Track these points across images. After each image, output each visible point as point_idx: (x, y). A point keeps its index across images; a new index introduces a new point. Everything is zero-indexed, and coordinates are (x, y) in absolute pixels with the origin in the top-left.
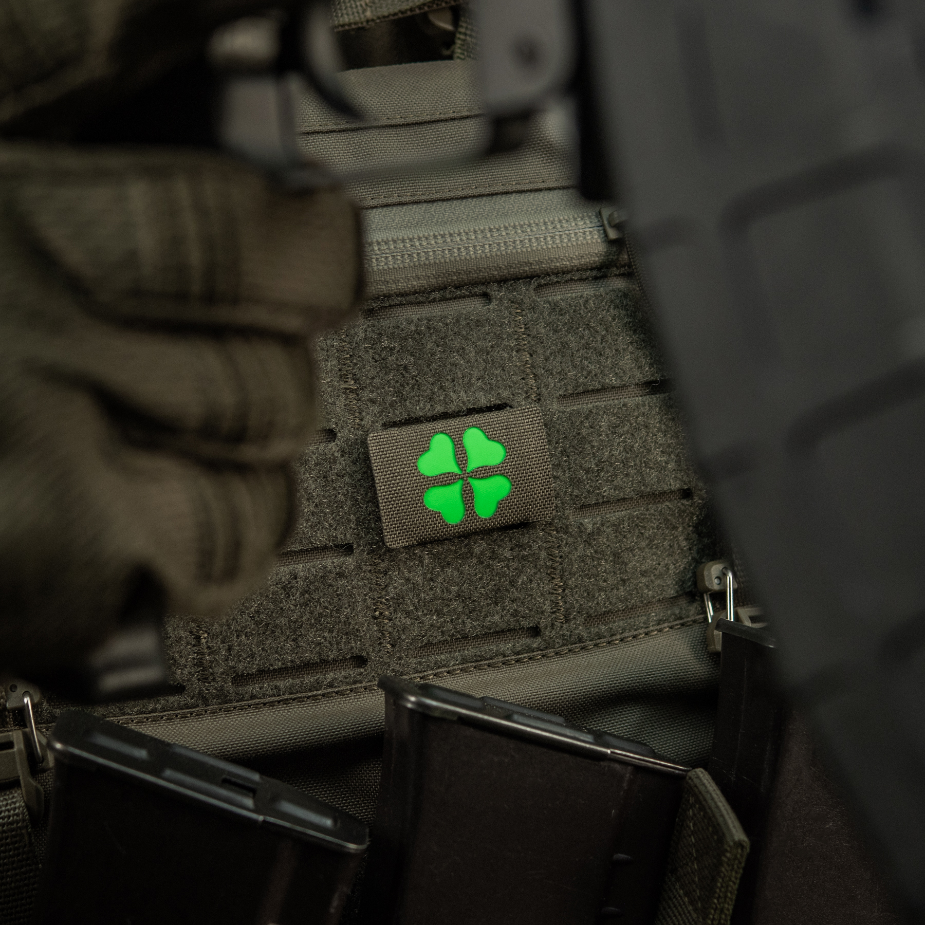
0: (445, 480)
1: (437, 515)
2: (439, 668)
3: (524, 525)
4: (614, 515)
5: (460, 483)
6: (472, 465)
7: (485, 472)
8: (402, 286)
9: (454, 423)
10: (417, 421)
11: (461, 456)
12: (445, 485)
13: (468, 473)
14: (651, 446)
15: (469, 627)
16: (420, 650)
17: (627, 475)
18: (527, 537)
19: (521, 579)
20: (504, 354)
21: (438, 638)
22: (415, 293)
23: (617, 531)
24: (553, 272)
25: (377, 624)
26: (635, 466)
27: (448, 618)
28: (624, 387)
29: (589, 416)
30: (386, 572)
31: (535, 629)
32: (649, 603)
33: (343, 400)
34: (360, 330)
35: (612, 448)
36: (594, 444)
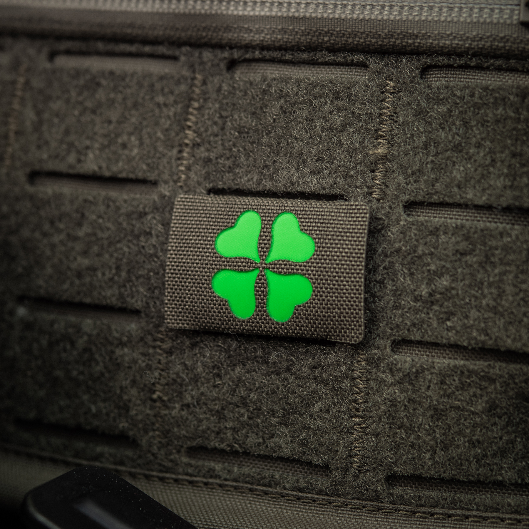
0: (239, 265)
1: (224, 304)
2: (211, 477)
3: (323, 342)
4: (442, 362)
5: (256, 272)
6: (274, 256)
7: (285, 268)
9: (271, 202)
11: (264, 241)
12: (237, 270)
13: (266, 264)
14: (509, 289)
15: (252, 440)
16: (193, 451)
17: (467, 317)
18: (332, 357)
19: (319, 406)
20: (357, 138)
21: (215, 443)
22: (280, 48)
23: (442, 382)
24: (441, 52)
25: (152, 408)
26: (479, 308)
27: (229, 425)
28: (488, 208)
29: (435, 232)
30: (169, 352)
31: (325, 468)
32: (479, 481)
33: (175, 151)
34: (216, 80)
35: (455, 279)
36: (433, 267)
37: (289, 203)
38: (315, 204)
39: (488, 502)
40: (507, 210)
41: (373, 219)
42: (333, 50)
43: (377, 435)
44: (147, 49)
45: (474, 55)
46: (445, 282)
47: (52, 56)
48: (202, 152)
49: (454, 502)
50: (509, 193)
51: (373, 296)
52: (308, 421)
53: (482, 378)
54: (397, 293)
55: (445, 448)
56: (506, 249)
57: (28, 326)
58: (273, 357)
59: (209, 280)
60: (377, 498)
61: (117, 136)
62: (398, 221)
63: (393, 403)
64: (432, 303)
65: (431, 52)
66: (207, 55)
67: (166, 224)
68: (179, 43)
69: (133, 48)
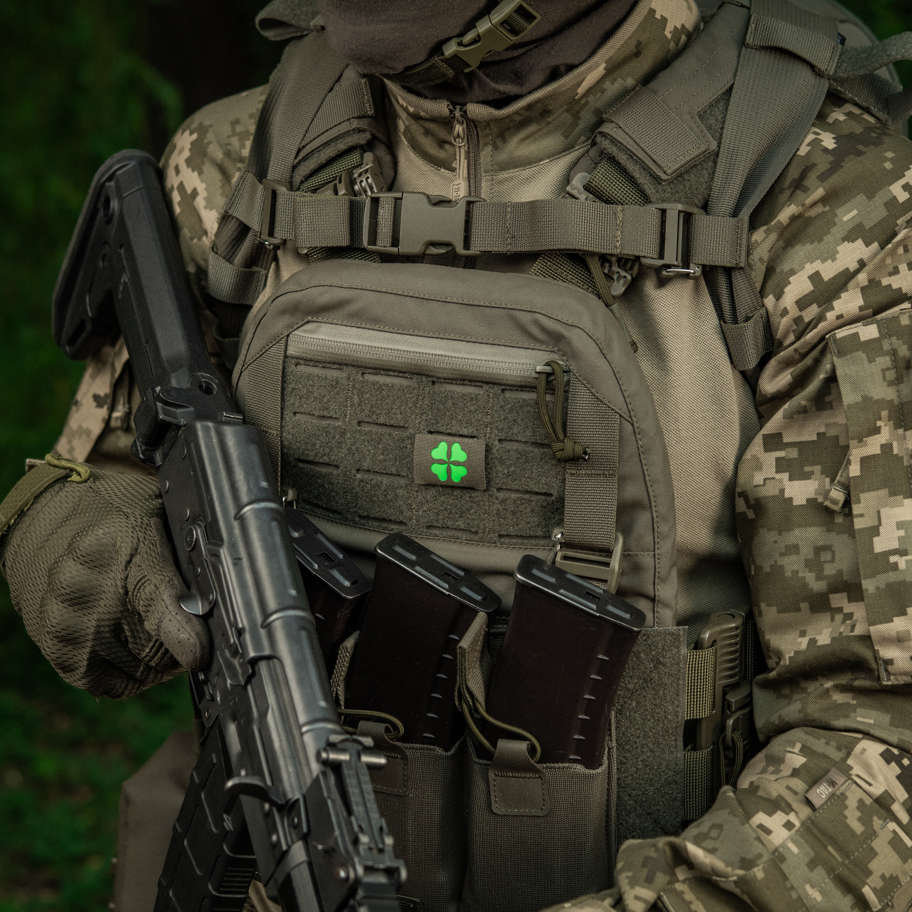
0: (441, 462)
1: (436, 475)
2: (436, 536)
3: (472, 489)
4: (514, 496)
5: (447, 465)
6: (452, 460)
7: (457, 463)
8: (445, 375)
9: (450, 438)
10: (439, 433)
11: (449, 454)
12: (440, 464)
13: (450, 462)
14: (534, 471)
15: (450, 523)
16: (428, 527)
17: (521, 480)
18: (476, 494)
19: (472, 511)
20: (480, 415)
21: (436, 524)
22: (451, 379)
23: (515, 503)
24: (508, 385)
25: (412, 512)
26: (525, 477)
27: (441, 517)
28: (526, 442)
29: (508, 451)
30: (417, 492)
31: (476, 533)
32: (530, 536)
33: (414, 416)
34: (428, 388)
35: (516, 467)
36: (508, 463)
37: (457, 439)
38: (466, 440)
39: (534, 543)
40: (533, 443)
41: (487, 446)
42: (470, 381)
43: (494, 521)
44: (401, 375)
45: (519, 387)
46: (513, 468)
47: (363, 374)
48: (424, 417)
49: (522, 543)
50: (533, 438)
51: (489, 473)
52: (469, 516)
53: (528, 501)
54: (497, 472)
55: (517, 525)
56: (533, 458)
57: (361, 481)
58: (455, 493)
59: (430, 467)
60: (495, 543)
61: (392, 409)
62: (496, 446)
63: (498, 510)
64: (509, 476)
65: (504, 385)
66: (424, 379)
67: (412, 444)
68: (413, 374)
69: (396, 374)
